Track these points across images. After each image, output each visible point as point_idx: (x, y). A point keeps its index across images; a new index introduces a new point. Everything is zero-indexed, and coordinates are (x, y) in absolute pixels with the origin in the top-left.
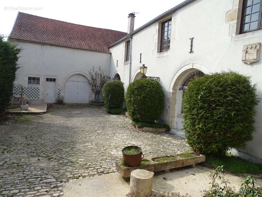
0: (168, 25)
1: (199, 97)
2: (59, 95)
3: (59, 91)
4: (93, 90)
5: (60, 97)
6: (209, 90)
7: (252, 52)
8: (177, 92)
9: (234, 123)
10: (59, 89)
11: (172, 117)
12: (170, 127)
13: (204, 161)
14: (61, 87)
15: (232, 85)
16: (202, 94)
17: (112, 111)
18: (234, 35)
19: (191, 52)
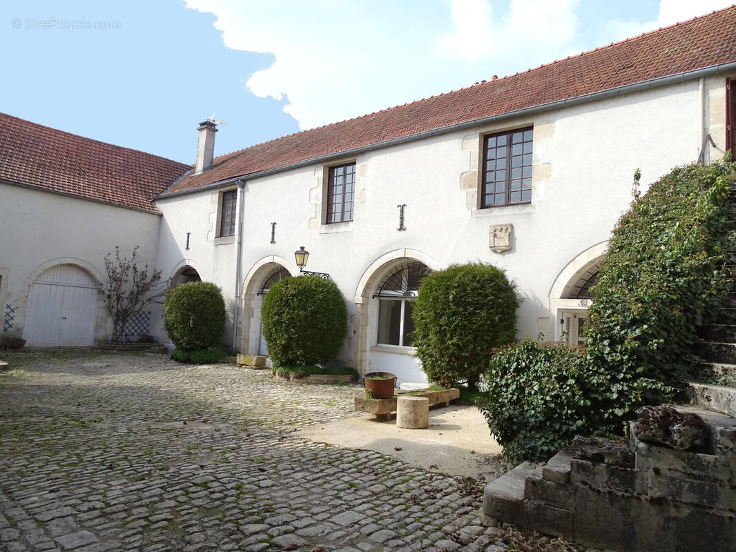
0: (345, 174)
1: (451, 297)
2: (7, 322)
3: (8, 311)
4: (109, 309)
5: (9, 329)
6: (462, 286)
7: (502, 236)
8: (370, 302)
9: (498, 332)
10: (8, 307)
11: (361, 351)
12: (359, 371)
13: (459, 397)
14: (16, 300)
15: (490, 280)
16: (455, 293)
17: (194, 356)
18: (475, 209)
19: (401, 228)
